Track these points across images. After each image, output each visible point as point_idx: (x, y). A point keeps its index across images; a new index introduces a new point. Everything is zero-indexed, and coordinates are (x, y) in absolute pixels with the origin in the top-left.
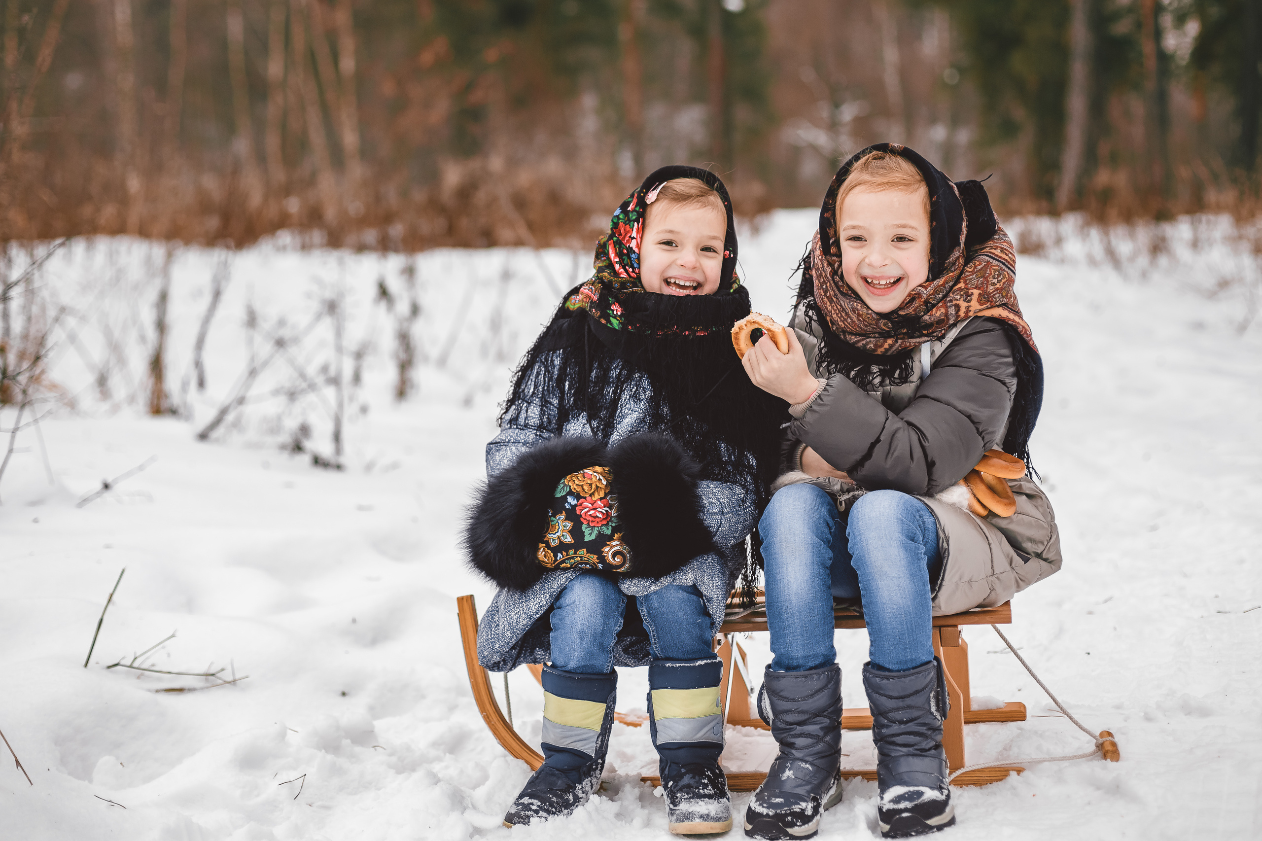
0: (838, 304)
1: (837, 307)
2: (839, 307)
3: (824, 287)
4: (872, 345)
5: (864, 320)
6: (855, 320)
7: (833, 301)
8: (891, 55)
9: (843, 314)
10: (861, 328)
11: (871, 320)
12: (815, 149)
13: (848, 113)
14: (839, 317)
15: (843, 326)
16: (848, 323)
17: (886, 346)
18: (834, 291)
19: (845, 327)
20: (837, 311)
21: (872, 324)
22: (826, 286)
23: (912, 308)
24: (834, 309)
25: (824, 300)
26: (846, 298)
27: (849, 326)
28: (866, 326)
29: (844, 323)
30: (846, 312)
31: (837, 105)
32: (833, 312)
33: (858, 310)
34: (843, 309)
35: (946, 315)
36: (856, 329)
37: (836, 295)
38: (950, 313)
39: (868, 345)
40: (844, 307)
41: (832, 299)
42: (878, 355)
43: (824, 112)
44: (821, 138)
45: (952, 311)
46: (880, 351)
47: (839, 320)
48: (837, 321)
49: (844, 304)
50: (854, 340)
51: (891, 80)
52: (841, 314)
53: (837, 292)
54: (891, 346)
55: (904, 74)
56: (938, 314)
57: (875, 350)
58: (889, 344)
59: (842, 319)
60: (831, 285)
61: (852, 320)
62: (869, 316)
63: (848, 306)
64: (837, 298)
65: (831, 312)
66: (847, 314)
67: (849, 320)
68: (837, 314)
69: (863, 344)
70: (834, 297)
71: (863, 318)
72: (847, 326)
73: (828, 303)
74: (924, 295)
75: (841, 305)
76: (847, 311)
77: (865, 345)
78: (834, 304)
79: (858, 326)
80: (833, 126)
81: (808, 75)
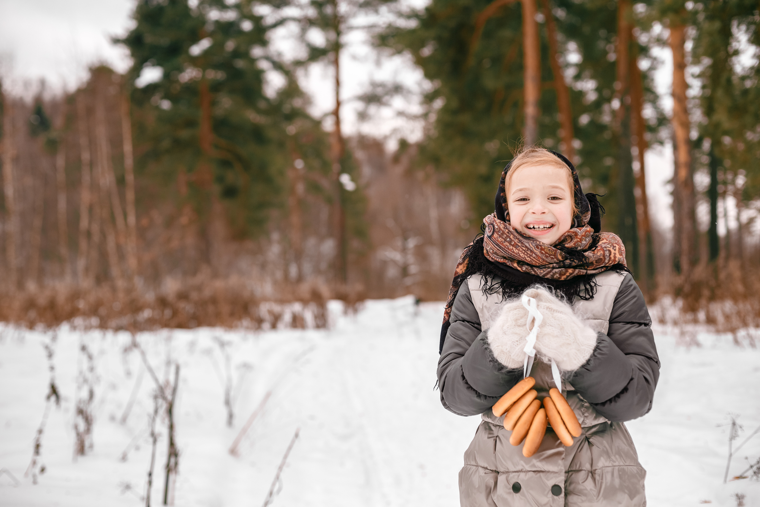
0: (523, 247)
1: (522, 249)
2: (524, 248)
3: (508, 239)
4: (558, 275)
5: (546, 253)
6: (539, 254)
7: (519, 246)
8: (434, 213)
9: (529, 252)
10: (543, 260)
11: (551, 251)
12: (394, 262)
13: (412, 243)
14: (525, 255)
15: (530, 260)
16: (533, 257)
17: (568, 274)
18: (518, 239)
19: (531, 261)
20: (523, 252)
21: (551, 255)
22: (510, 239)
23: (572, 243)
24: (520, 251)
25: (510, 248)
26: (530, 240)
27: (534, 259)
28: (547, 257)
29: (530, 258)
30: (530, 250)
31: (405, 238)
32: (520, 253)
33: (541, 246)
34: (528, 249)
35: (604, 255)
36: (539, 261)
37: (520, 241)
38: (606, 255)
39: (555, 275)
40: (529, 247)
41: (517, 245)
42: (562, 281)
43: (399, 243)
44: (397, 256)
45: (607, 253)
46: (563, 278)
47: (526, 256)
48: (525, 257)
49: (529, 245)
50: (544, 274)
51: (434, 228)
52: (526, 252)
53: (521, 238)
54: (571, 274)
55: (441, 223)
56: (599, 254)
57: (560, 278)
58: (570, 273)
59: (528, 255)
60: (514, 236)
61: (536, 254)
62: (549, 248)
63: (532, 245)
64: (522, 243)
65: (519, 253)
66: (531, 251)
67: (534, 255)
68: (524, 253)
69: (551, 275)
70: (519, 243)
71: (545, 251)
72: (533, 259)
73: (514, 249)
74: (579, 233)
75: (526, 247)
76: (532, 249)
77: (553, 276)
78: (519, 248)
79: (541, 258)
80: (404, 250)
81: (390, 223)
